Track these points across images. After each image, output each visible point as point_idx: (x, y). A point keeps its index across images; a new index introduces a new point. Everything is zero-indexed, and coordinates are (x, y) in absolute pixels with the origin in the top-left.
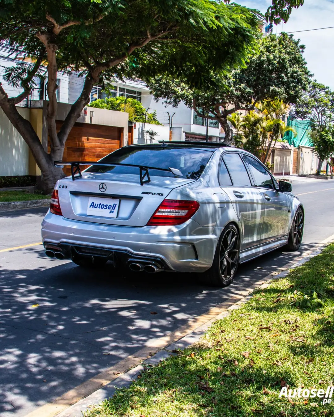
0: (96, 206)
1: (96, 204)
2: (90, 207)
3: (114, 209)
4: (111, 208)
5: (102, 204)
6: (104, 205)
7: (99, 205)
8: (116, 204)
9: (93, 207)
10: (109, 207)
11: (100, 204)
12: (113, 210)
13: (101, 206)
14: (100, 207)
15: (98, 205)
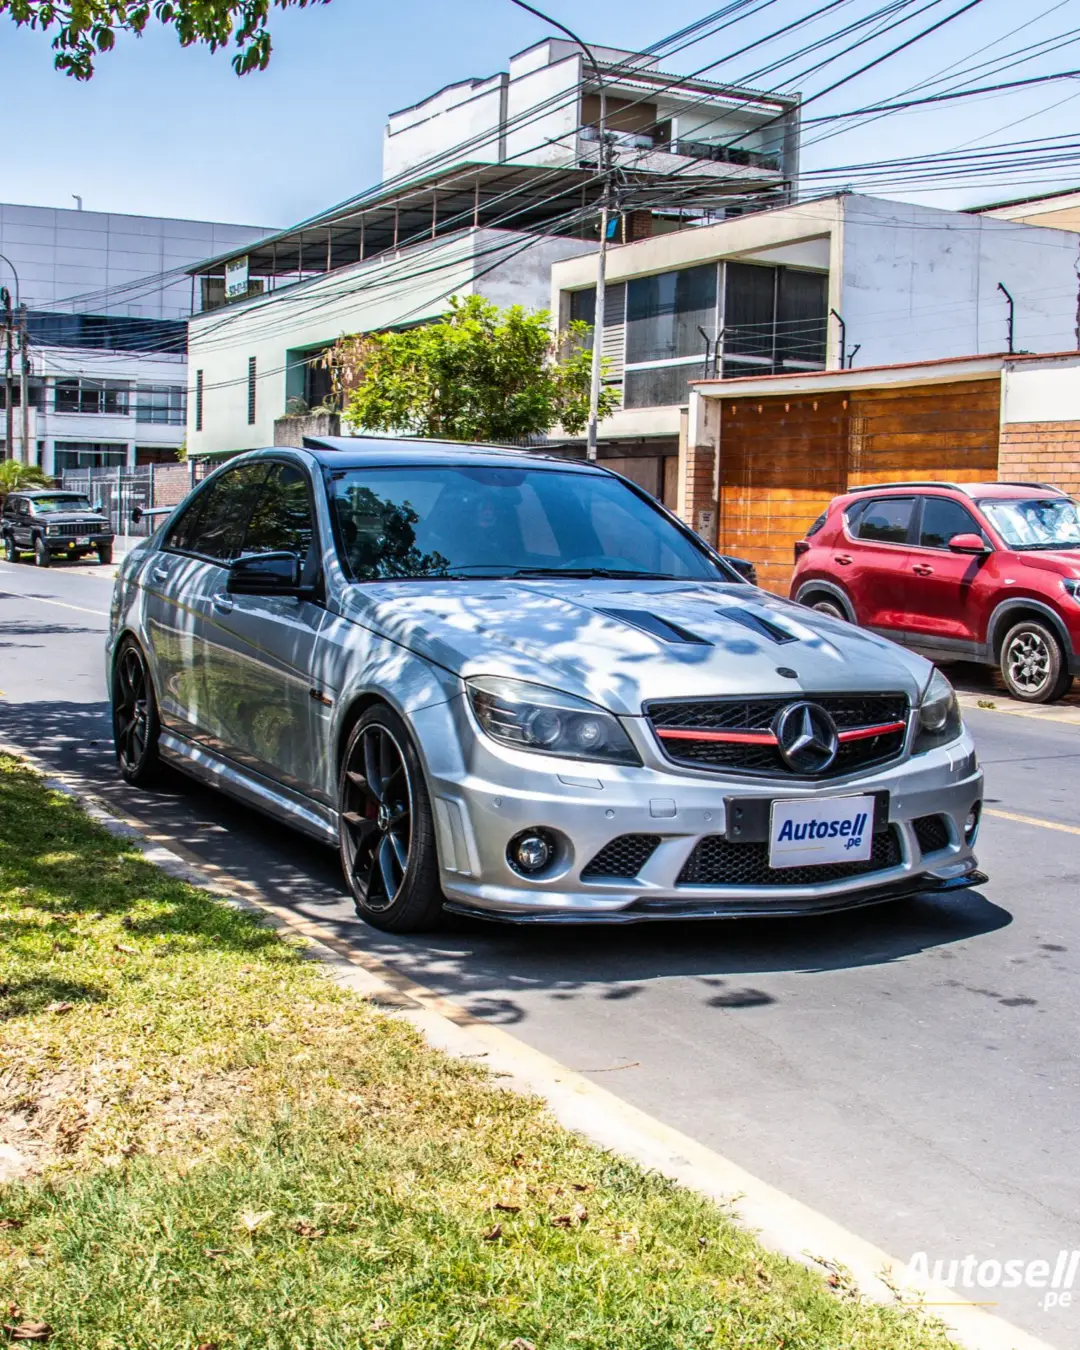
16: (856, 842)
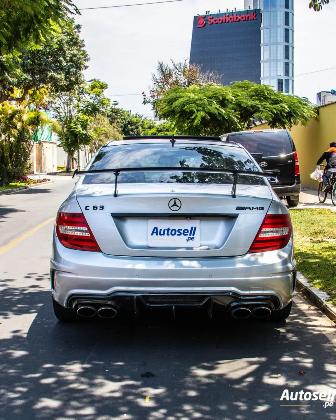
0: (162, 233)
1: (161, 230)
2: (152, 234)
3: (193, 235)
4: (189, 234)
5: (171, 229)
6: (175, 230)
7: (166, 231)
8: (195, 228)
9: (157, 235)
10: (184, 232)
11: (168, 229)
12: (191, 236)
13: (170, 231)
14: (169, 233)
15: (164, 230)
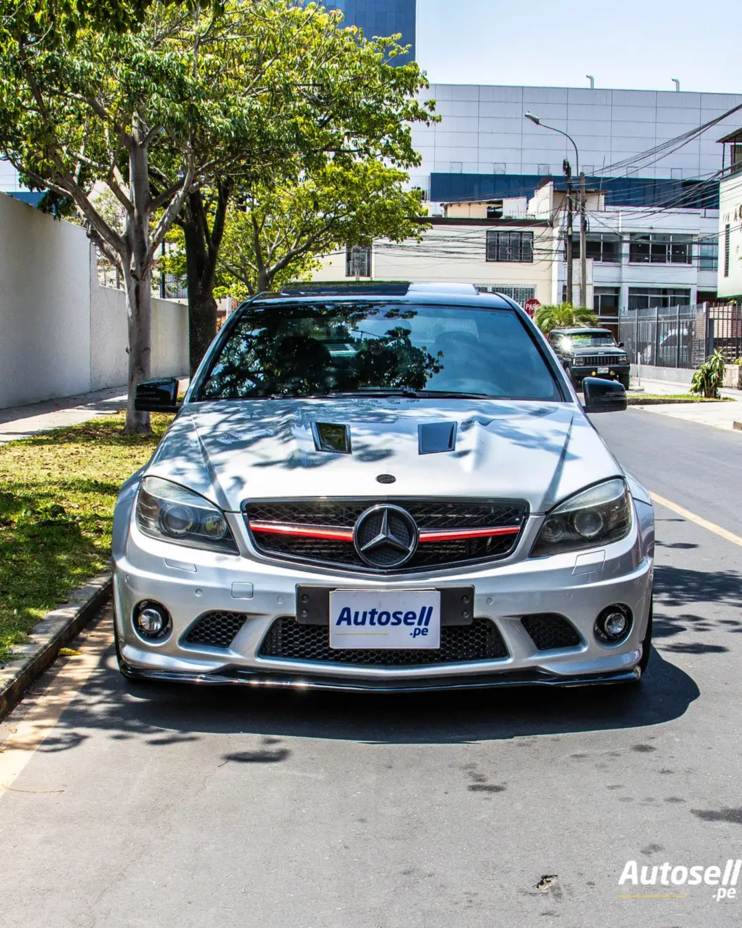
16: (424, 632)
